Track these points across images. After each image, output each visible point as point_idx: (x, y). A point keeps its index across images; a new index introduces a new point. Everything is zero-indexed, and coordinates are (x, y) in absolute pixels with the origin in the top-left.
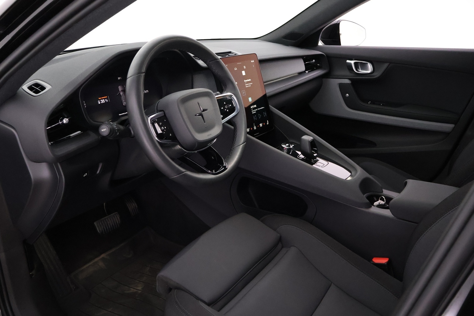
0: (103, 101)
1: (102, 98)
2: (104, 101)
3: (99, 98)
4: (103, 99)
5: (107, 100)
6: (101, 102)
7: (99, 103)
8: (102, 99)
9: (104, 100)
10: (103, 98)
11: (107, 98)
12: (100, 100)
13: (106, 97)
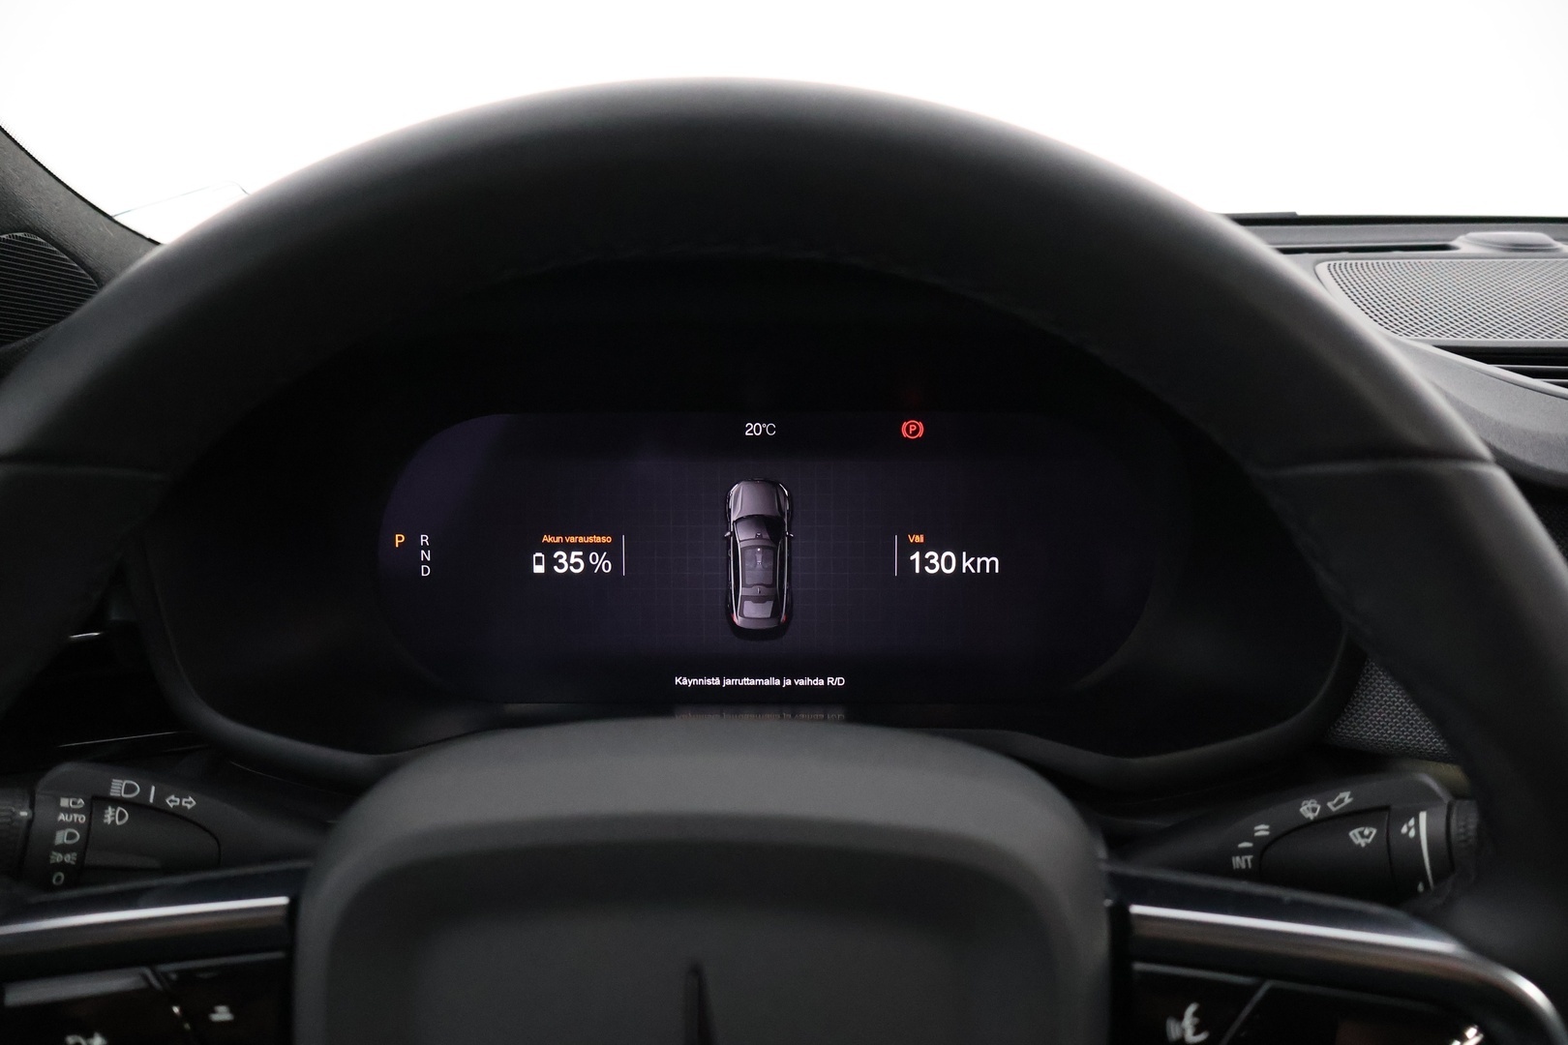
0: (570, 563)
1: (573, 539)
2: (577, 565)
3: (546, 539)
4: (577, 546)
5: (602, 564)
6: (551, 562)
7: (539, 569)
8: (568, 548)
9: (585, 558)
10: (581, 539)
11: (612, 552)
12: (549, 549)
13: (605, 540)
